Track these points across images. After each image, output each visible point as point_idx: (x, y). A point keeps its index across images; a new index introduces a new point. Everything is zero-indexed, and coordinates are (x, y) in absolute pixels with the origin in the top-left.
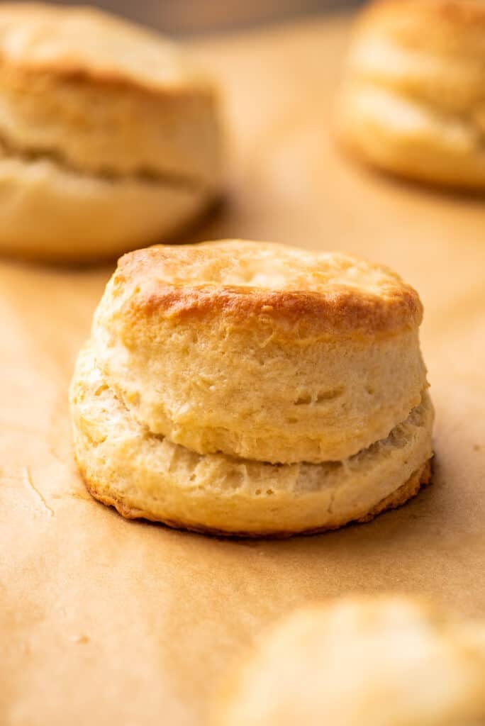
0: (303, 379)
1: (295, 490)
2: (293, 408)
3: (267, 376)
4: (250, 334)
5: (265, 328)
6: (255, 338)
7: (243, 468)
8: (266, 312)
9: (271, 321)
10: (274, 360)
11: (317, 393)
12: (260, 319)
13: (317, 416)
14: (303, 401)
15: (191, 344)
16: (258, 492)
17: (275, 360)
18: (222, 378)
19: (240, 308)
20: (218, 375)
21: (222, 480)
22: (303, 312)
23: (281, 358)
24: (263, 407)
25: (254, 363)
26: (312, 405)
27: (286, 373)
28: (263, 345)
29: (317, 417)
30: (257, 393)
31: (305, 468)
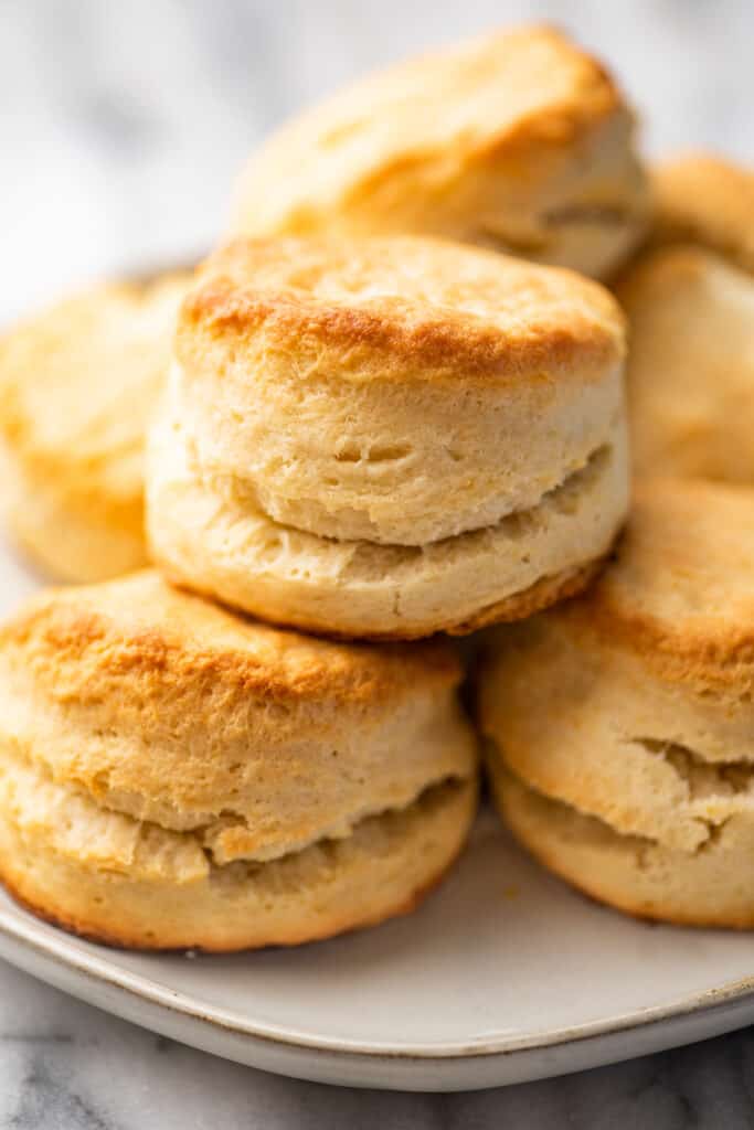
0: (350, 426)
1: (342, 574)
2: (333, 463)
3: (304, 417)
4: (288, 358)
5: (309, 352)
6: (295, 366)
7: (285, 537)
8: (312, 332)
9: (316, 344)
10: (317, 397)
11: (369, 447)
12: (303, 341)
13: (366, 480)
14: (349, 456)
15: (228, 363)
16: (295, 572)
17: (319, 396)
18: (254, 412)
19: (282, 323)
20: (250, 408)
21: (259, 548)
22: (359, 338)
23: (324, 395)
24: (295, 458)
25: (289, 398)
26: (360, 462)
27: (328, 417)
28: (303, 375)
29: (366, 482)
30: (290, 439)
31: (369, 549)
